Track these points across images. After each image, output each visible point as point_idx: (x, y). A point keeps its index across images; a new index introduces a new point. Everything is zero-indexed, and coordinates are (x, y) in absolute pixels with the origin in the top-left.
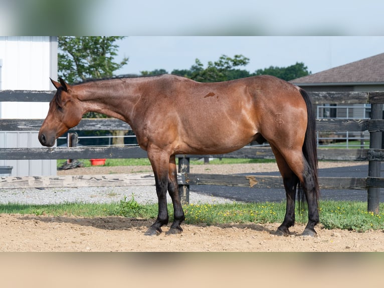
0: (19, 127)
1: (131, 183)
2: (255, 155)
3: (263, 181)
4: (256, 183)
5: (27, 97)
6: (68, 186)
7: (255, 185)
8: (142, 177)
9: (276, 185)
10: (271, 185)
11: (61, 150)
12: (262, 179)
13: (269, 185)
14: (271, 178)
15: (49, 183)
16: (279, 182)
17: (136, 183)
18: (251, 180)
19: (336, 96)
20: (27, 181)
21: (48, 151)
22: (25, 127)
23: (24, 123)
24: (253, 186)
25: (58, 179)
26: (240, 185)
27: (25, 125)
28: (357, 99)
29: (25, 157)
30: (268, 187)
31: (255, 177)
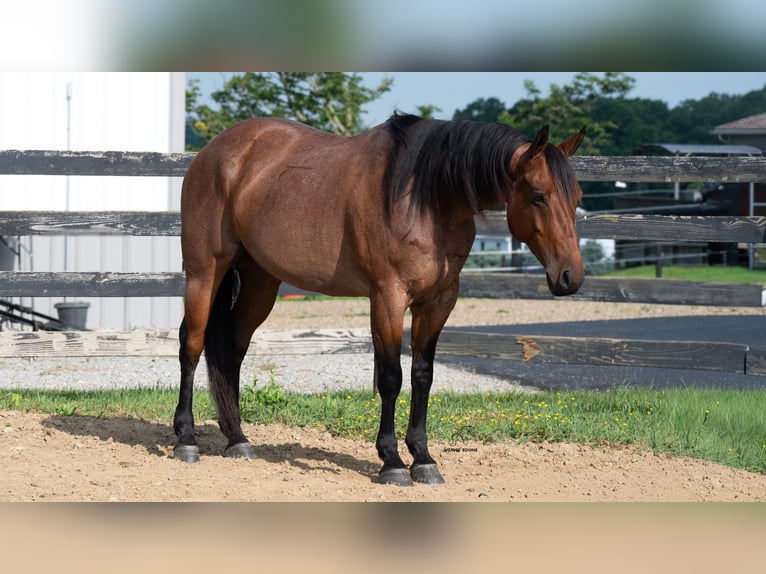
0: (33, 228)
1: (271, 349)
2: (536, 291)
3: (552, 347)
4: (536, 352)
5: (52, 166)
6: (137, 353)
7: (535, 357)
8: (295, 337)
9: (580, 357)
10: (568, 356)
11: (123, 276)
12: (549, 344)
13: (566, 356)
14: (569, 343)
15: (97, 347)
16: (586, 350)
17: (282, 349)
18: (526, 346)
19: (710, 165)
20: (51, 342)
21: (94, 279)
22: (47, 228)
23: (44, 219)
24: (531, 359)
25: (115, 339)
26: (503, 356)
27: (47, 224)
28: (754, 172)
29: (46, 291)
30: (563, 361)
31: (535, 340)
